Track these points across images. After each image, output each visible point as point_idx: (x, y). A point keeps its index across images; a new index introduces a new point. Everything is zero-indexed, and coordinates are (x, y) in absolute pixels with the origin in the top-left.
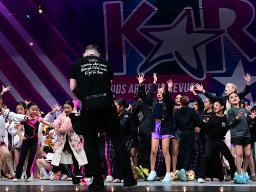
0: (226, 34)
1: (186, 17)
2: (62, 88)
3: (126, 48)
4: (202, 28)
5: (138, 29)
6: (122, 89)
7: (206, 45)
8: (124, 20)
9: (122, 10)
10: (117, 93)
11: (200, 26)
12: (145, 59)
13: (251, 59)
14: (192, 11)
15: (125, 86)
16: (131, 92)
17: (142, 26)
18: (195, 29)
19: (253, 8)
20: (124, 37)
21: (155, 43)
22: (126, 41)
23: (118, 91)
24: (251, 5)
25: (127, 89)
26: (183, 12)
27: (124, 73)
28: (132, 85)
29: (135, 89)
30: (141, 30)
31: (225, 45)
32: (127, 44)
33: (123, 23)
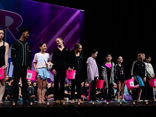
19: (22, 19)
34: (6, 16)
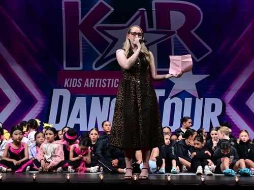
0: (176, 35)
1: (140, 18)
2: (20, 80)
3: (83, 44)
4: (155, 29)
5: (95, 27)
6: (78, 83)
7: (157, 45)
8: (82, 18)
9: (80, 9)
10: (73, 86)
11: (152, 27)
12: (101, 55)
13: (198, 59)
14: (145, 13)
15: (81, 80)
16: (86, 86)
17: (99, 24)
18: (148, 30)
19: (201, 12)
20: (81, 34)
21: (110, 41)
22: (83, 38)
23: (74, 85)
24: (200, 10)
25: (83, 83)
26: (138, 12)
27: (81, 68)
28: (87, 80)
29: (91, 83)
30: (98, 28)
31: (175, 45)
32: (84, 40)
33: (81, 21)
34: (171, 11)
